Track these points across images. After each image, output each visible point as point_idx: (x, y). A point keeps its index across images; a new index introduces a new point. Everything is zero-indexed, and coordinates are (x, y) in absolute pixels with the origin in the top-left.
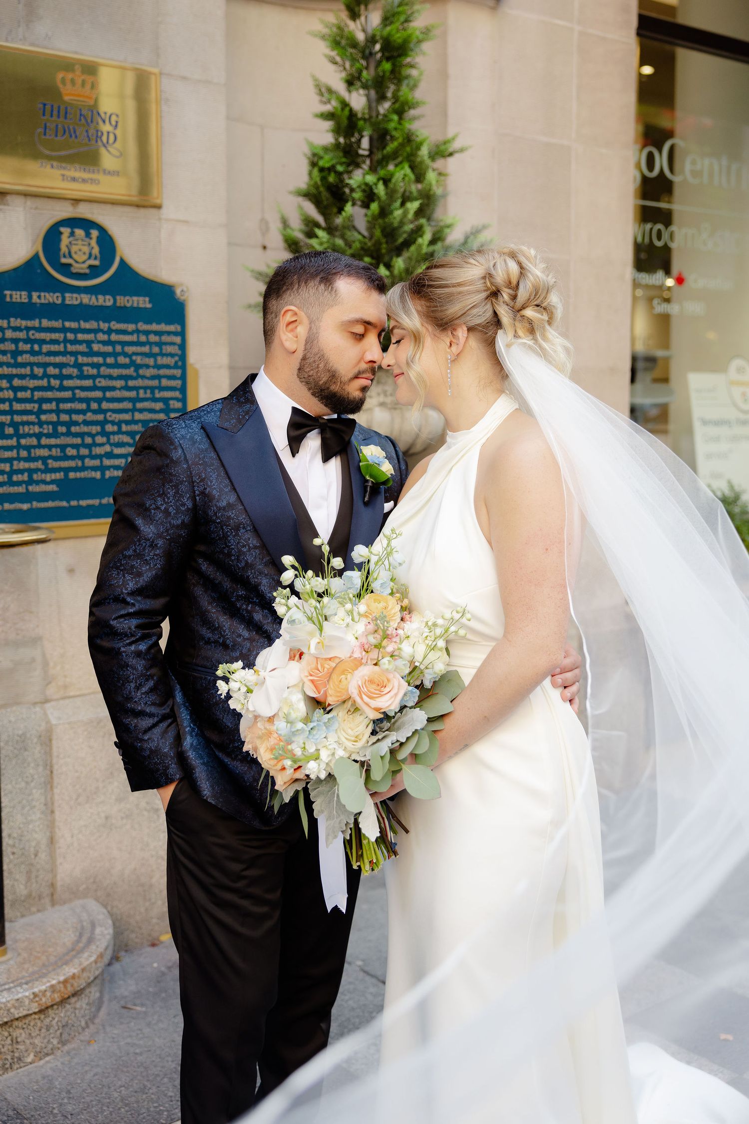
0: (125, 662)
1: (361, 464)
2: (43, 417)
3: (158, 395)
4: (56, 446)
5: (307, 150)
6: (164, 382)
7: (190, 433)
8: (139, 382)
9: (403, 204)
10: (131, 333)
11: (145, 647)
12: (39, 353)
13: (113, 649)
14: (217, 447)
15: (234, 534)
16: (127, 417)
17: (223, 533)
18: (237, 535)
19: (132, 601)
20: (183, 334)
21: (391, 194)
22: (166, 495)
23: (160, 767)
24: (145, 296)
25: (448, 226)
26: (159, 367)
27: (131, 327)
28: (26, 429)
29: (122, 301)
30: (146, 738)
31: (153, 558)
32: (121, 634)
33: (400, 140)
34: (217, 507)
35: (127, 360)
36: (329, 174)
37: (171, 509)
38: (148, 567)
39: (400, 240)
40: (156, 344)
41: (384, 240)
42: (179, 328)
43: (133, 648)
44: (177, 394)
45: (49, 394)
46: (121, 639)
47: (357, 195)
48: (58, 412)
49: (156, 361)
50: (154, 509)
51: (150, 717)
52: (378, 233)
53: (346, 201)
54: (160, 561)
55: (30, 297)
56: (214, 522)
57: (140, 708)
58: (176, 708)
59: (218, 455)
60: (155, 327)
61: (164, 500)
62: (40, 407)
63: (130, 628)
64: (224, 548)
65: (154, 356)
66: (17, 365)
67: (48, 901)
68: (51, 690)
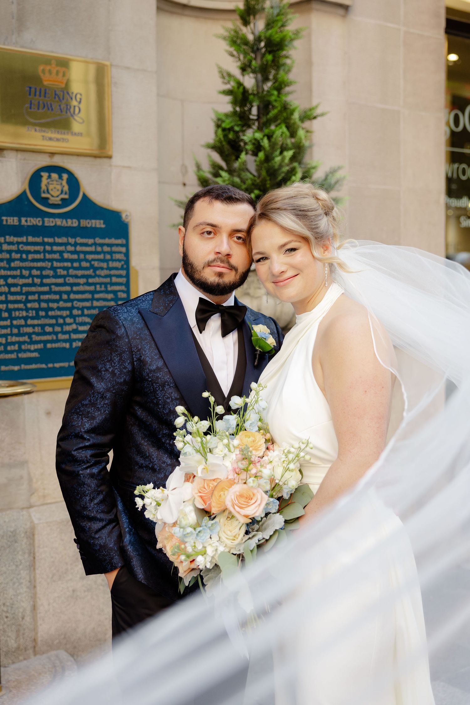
0: (82, 481)
1: (252, 338)
2: (29, 305)
3: (109, 288)
4: (38, 325)
5: (214, 117)
6: (114, 280)
7: (130, 316)
8: (97, 280)
9: (281, 153)
10: (91, 245)
11: (97, 471)
12: (26, 260)
13: (74, 472)
14: (150, 327)
15: (161, 389)
16: (88, 304)
17: (153, 388)
18: (163, 390)
19: (88, 437)
20: (127, 245)
21: (273, 146)
22: (113, 361)
23: (107, 558)
24: (100, 219)
25: (314, 168)
26: (110, 269)
27: (90, 241)
28: (17, 313)
29: (85, 223)
30: (97, 536)
31: (103, 406)
32: (80, 461)
33: (279, 108)
34: (149, 370)
35: (88, 265)
36: (229, 133)
37: (116, 371)
38: (99, 413)
39: (280, 178)
40: (108, 253)
41: (268, 178)
42: (124, 241)
43: (88, 471)
44: (123, 288)
45: (33, 289)
46: (80, 464)
47: (249, 147)
48: (39, 301)
49: (108, 264)
50: (104, 371)
51: (100, 521)
52: (264, 173)
53: (242, 151)
54: (108, 408)
55: (20, 221)
56: (147, 380)
57: (93, 515)
58: (118, 514)
59: (150, 332)
60: (107, 241)
61: (111, 364)
62: (27, 298)
63: (86, 457)
64: (154, 399)
65: (107, 261)
66: (10, 269)
67: (31, 651)
68: (34, 499)
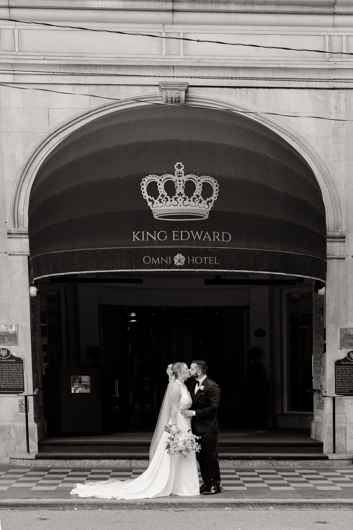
2: (347, 381)
4: (349, 385)
12: (346, 371)
28: (344, 382)
45: (348, 377)
48: (349, 380)
55: (345, 363)
62: (346, 379)
66: (343, 373)
67: (345, 453)
68: (347, 422)
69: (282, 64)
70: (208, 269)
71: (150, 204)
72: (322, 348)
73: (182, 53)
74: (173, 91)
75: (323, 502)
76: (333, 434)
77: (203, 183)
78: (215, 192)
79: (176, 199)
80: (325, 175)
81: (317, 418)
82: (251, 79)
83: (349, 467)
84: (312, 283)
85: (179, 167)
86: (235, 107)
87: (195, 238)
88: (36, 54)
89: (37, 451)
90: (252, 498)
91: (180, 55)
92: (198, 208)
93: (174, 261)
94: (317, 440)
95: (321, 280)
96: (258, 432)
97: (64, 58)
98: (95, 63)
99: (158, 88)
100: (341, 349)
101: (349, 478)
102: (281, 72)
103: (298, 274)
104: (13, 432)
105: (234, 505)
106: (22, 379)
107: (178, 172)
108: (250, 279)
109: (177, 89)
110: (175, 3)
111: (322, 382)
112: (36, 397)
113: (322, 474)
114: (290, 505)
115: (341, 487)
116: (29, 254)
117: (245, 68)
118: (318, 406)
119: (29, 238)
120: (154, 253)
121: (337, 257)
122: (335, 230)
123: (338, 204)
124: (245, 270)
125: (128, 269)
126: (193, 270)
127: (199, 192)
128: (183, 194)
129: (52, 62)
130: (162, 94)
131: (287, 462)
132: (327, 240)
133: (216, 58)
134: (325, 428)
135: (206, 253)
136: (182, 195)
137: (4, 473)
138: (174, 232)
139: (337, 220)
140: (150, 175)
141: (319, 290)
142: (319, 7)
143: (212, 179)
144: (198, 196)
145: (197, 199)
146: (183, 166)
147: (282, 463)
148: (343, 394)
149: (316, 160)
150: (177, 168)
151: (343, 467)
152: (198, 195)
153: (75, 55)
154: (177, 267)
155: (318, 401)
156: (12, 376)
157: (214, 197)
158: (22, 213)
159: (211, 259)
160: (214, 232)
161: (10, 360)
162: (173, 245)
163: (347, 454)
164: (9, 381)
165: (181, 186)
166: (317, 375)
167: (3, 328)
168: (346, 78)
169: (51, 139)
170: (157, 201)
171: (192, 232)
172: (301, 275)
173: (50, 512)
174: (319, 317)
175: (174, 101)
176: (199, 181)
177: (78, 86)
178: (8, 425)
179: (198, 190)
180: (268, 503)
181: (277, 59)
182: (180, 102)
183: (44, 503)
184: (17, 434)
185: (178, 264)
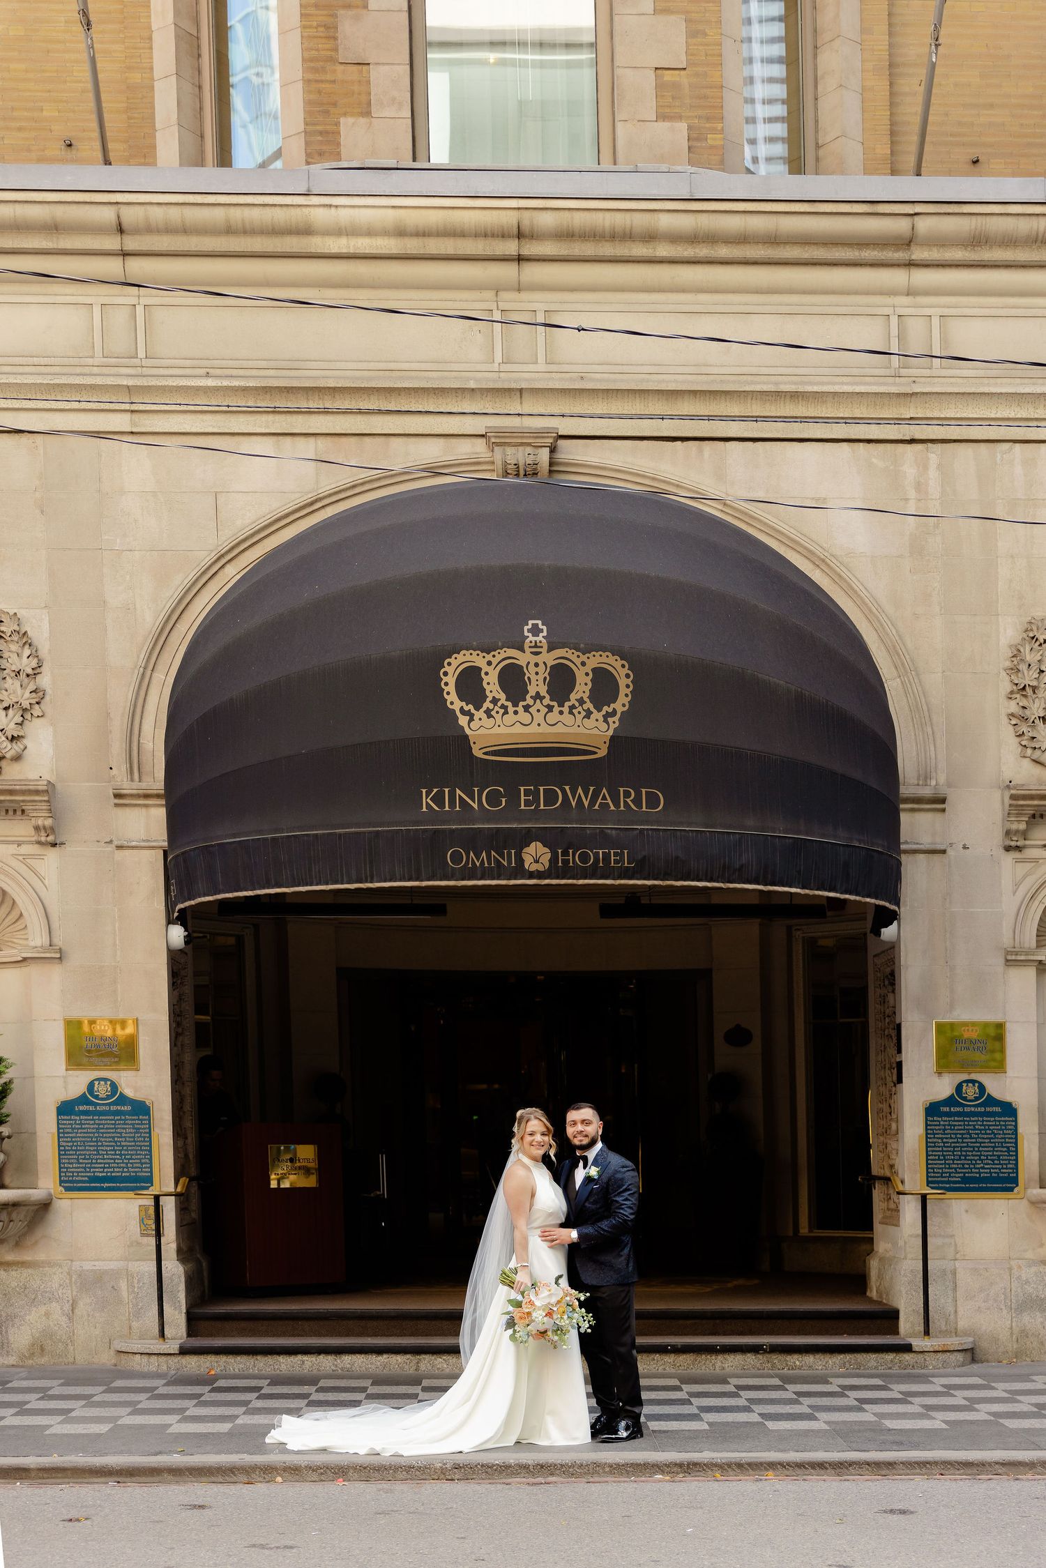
2: (955, 1153)
3: (1004, 1145)
4: (961, 1164)
6: (1007, 1140)
8: (996, 1140)
10: (993, 1121)
12: (954, 1129)
16: (991, 1153)
20: (1016, 1121)
24: (999, 1107)
26: (1005, 1134)
27: (993, 1119)
28: (948, 1157)
29: (990, 1109)
35: (991, 1132)
40: (1004, 1125)
42: (1014, 1119)
44: (1013, 1145)
45: (958, 1145)
48: (961, 1151)
49: (1003, 1132)
55: (950, 1109)
60: (1003, 1119)
62: (954, 1149)
65: (1003, 1130)
66: (945, 1134)
67: (954, 1334)
68: (958, 1256)
69: (785, 383)
70: (606, 878)
71: (463, 721)
72: (892, 1073)
73: (541, 358)
74: (521, 448)
75: (900, 1460)
76: (922, 1288)
77: (594, 670)
78: (623, 690)
79: (527, 708)
80: (894, 647)
81: (881, 1246)
82: (710, 418)
83: (964, 1369)
84: (866, 913)
85: (535, 631)
86: (671, 486)
87: (574, 804)
88: (188, 363)
89: (185, 1335)
90: (722, 1451)
91: (536, 363)
92: (582, 730)
93: (522, 861)
94: (884, 1301)
95: (887, 905)
96: (735, 1283)
97: (254, 372)
98: (332, 384)
99: (483, 441)
100: (940, 1074)
101: (964, 1398)
102: (782, 403)
103: (830, 891)
104: (123, 1285)
105: (675, 1469)
106: (147, 1155)
107: (533, 644)
108: (713, 902)
109: (529, 444)
110: (523, 241)
111: (893, 1156)
112: (182, 1198)
113: (897, 1389)
114: (818, 1468)
115: (944, 1421)
116: (166, 844)
117: (694, 393)
118: (883, 1218)
119: (167, 806)
120: (473, 841)
121: (928, 847)
122: (921, 783)
123: (927, 718)
124: (698, 881)
125: (410, 880)
126: (570, 881)
127: (584, 692)
128: (544, 697)
129: (225, 383)
130: (493, 455)
131: (810, 1359)
132: (902, 806)
133: (626, 369)
134: (902, 1273)
135: (602, 839)
136: (542, 698)
137: (102, 1389)
138: (522, 788)
139: (926, 758)
140: (463, 652)
141: (883, 930)
142: (874, 249)
143: (616, 660)
144: (581, 701)
145: (580, 709)
146: (545, 628)
147: (795, 1360)
148: (948, 1186)
149: (870, 611)
150: (530, 635)
151: (949, 1370)
152: (582, 698)
153: (284, 364)
154: (531, 875)
155: (884, 1205)
156: (123, 1146)
157: (622, 703)
158: (151, 744)
159: (616, 854)
160: (622, 789)
161: (119, 1108)
162: (520, 821)
163: (958, 1338)
164: (114, 1159)
165: (541, 677)
166: (882, 1138)
167: (100, 1027)
168: (942, 416)
169: (223, 567)
170: (480, 714)
171: (567, 788)
172: (837, 892)
173: (215, 1488)
174: (884, 996)
175: (522, 473)
176: (583, 664)
177: (288, 439)
178: (113, 1270)
179: (583, 687)
180: (761, 1464)
181: (772, 371)
182: (537, 474)
183: (201, 1465)
184: (133, 1291)
185: (534, 867)
